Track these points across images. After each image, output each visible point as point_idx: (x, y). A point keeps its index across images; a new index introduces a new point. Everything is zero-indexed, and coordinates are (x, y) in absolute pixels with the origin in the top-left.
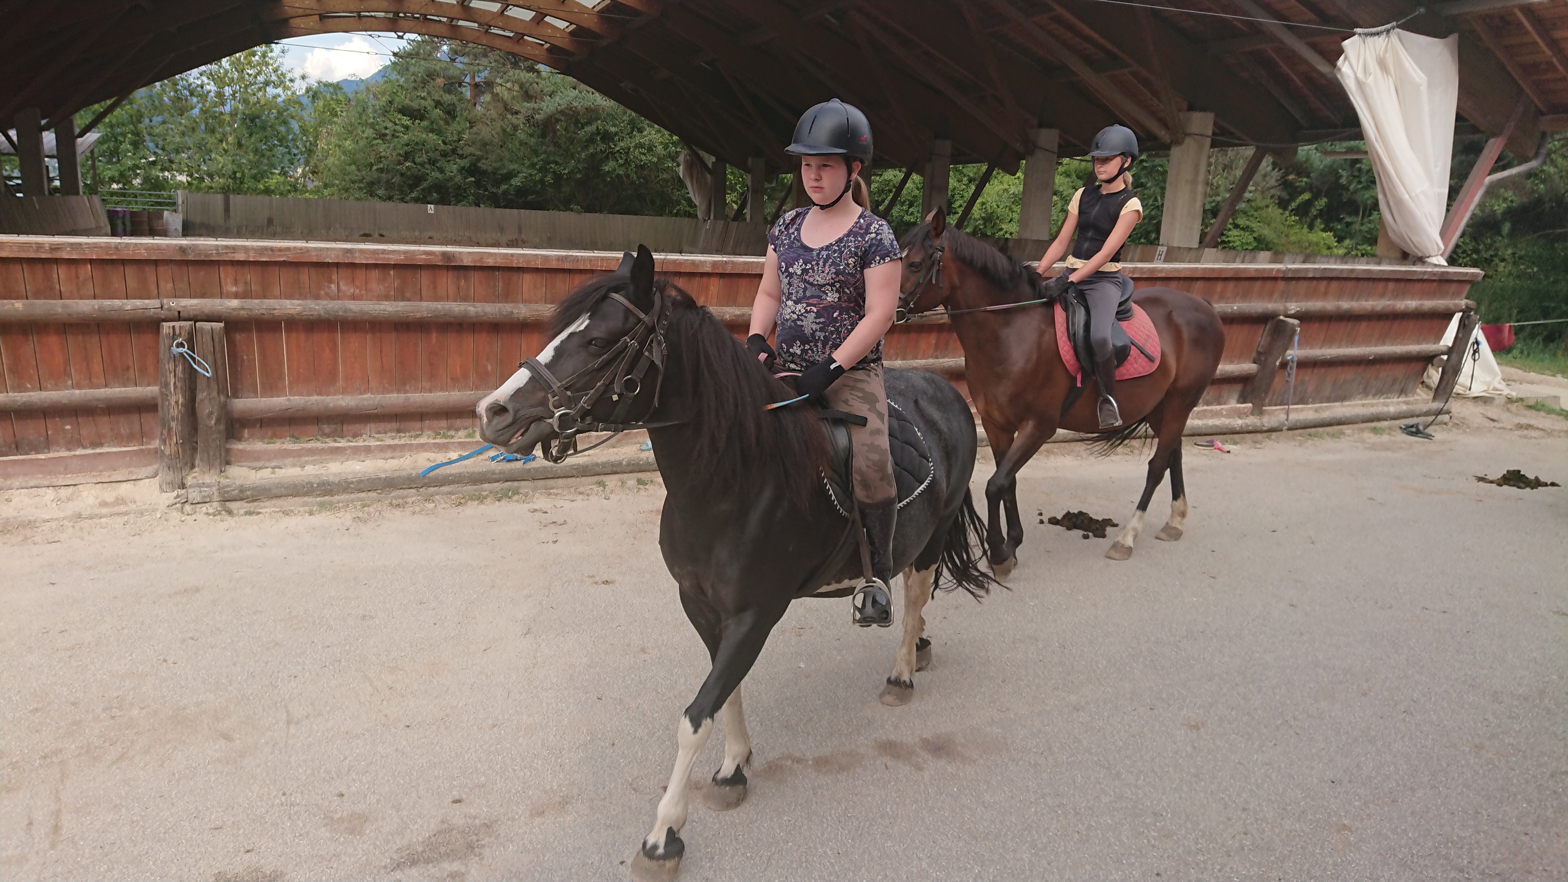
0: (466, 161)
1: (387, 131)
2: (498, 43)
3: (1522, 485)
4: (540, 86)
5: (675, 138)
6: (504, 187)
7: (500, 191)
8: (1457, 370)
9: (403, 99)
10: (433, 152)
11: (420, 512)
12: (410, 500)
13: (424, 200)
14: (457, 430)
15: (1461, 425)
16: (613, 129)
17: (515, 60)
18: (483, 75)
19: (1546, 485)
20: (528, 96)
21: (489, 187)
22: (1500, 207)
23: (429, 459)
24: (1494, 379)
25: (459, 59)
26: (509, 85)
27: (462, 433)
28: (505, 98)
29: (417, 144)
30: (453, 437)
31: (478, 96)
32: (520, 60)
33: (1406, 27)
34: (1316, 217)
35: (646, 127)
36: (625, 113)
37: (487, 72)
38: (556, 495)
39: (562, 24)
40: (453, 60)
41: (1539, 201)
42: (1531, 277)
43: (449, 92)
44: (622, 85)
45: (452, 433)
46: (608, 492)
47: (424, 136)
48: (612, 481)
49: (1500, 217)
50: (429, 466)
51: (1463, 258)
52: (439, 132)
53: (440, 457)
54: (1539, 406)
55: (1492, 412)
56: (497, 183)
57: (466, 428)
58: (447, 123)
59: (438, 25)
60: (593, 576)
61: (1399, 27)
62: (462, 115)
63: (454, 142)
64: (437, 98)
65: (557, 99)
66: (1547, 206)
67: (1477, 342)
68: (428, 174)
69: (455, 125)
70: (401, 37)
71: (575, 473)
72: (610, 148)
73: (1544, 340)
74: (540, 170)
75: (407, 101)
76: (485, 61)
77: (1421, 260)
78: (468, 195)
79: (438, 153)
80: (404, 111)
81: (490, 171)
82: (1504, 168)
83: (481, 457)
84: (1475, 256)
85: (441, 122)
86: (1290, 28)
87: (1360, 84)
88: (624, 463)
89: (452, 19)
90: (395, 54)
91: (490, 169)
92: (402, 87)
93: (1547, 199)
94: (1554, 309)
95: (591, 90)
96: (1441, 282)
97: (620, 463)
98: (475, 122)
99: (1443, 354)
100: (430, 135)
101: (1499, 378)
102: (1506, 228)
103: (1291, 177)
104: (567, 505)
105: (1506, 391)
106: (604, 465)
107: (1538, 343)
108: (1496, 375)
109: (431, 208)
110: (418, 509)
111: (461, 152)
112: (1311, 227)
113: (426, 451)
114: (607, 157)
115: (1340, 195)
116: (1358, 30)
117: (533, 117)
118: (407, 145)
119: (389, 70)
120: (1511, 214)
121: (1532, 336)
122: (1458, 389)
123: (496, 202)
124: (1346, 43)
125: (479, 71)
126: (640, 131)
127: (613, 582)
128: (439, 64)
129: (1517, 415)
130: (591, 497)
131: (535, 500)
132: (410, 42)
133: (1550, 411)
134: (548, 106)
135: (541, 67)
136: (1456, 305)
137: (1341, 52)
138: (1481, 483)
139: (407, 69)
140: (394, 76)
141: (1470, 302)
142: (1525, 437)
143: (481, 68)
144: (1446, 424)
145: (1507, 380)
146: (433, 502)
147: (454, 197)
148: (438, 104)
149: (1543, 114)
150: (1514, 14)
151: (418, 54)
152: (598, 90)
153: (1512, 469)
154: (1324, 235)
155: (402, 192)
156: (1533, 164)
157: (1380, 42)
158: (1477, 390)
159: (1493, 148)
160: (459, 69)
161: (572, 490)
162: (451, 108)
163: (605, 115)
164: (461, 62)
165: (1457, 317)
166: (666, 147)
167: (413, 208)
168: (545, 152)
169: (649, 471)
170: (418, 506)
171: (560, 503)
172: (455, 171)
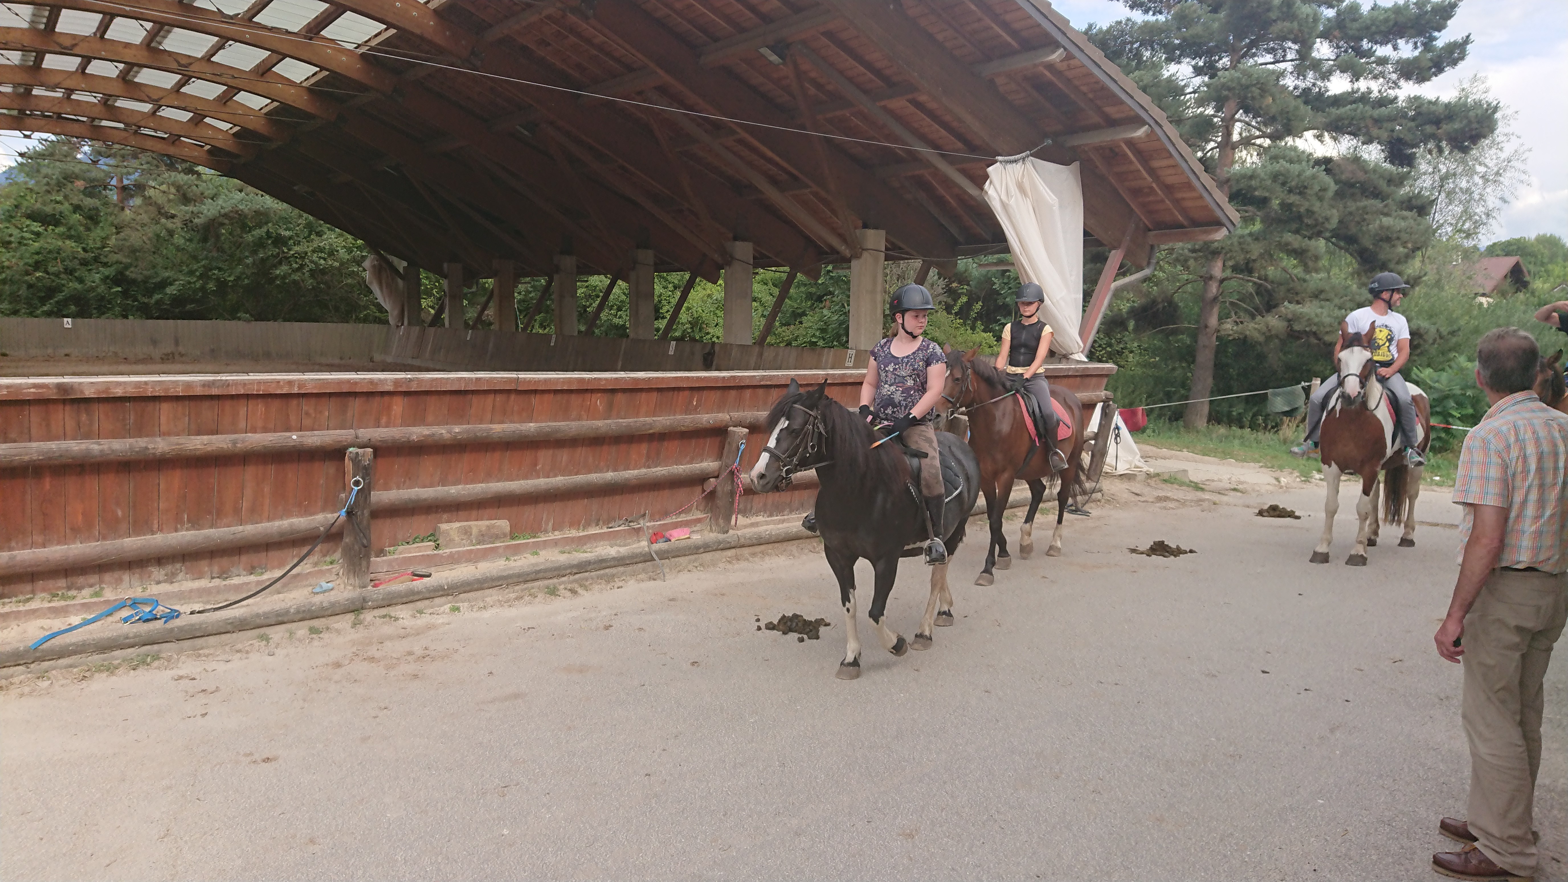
0: (113, 268)
1: (12, 239)
2: (149, 144)
3: (1167, 554)
4: (201, 188)
5: (360, 242)
6: (157, 297)
7: (153, 301)
8: (1103, 453)
9: (32, 203)
10: (71, 261)
11: (30, 694)
12: (16, 680)
13: (59, 313)
14: (80, 588)
15: (1111, 501)
16: (288, 233)
17: (171, 162)
18: (132, 177)
19: (1185, 552)
20: (185, 199)
21: (139, 297)
22: (1125, 307)
23: (42, 628)
24: (1134, 458)
25: (103, 160)
26: (164, 187)
27: (86, 592)
28: (160, 202)
29: (50, 252)
30: (74, 598)
31: (127, 199)
32: (176, 161)
33: (1037, 155)
34: (976, 319)
35: (326, 230)
36: (301, 216)
37: (137, 174)
38: (207, 656)
39: (224, 126)
40: (95, 162)
41: (1154, 302)
42: (1155, 366)
43: (91, 195)
44: (296, 188)
45: (73, 593)
46: (273, 646)
47: (60, 243)
48: (277, 633)
49: (1125, 316)
50: (42, 636)
51: (1100, 351)
52: (78, 239)
53: (58, 624)
54: (1173, 480)
55: (1136, 487)
56: (149, 293)
57: (91, 586)
58: (88, 229)
59: (76, 126)
60: (251, 754)
61: (1032, 155)
62: (106, 220)
63: (98, 248)
64: (75, 201)
65: (220, 202)
66: (1160, 306)
67: (1117, 428)
68: (63, 285)
69: (99, 231)
70: (28, 137)
71: (229, 628)
72: (284, 252)
73: (1170, 419)
74: (201, 277)
75: (38, 205)
76: (135, 163)
77: (1065, 357)
78: (113, 307)
79: (76, 262)
80: (33, 216)
81: (140, 280)
82: (1124, 274)
83: (110, 619)
84: (1109, 349)
85: (82, 229)
86: (942, 156)
87: (1004, 205)
88: (292, 611)
89: (93, 119)
90: (22, 155)
91: (140, 278)
92: (31, 190)
93: (1160, 300)
94: (1175, 393)
95: (261, 192)
96: (1084, 376)
97: (287, 612)
98: (121, 228)
99: (1091, 439)
100: (68, 242)
101: (1138, 457)
102: (1131, 324)
103: (954, 285)
104: (221, 667)
105: (1145, 469)
106: (266, 615)
107: (1165, 422)
108: (1136, 454)
109: (68, 322)
110: (27, 690)
111: (105, 260)
112: (973, 328)
113: (38, 617)
114: (280, 263)
115: (996, 300)
116: (1000, 158)
117: (191, 222)
118: (38, 253)
119: (16, 172)
120: (1133, 312)
121: (1160, 416)
122: (1106, 468)
123: (146, 313)
124: (990, 170)
125: (129, 173)
126: (319, 234)
127: (275, 759)
128: (79, 166)
129: (1156, 488)
130: (251, 655)
131: (180, 665)
132: (40, 141)
133: (1182, 484)
134: (209, 210)
135: (200, 169)
136: (1098, 396)
137: (986, 177)
138: (1134, 554)
139: (38, 171)
140: (21, 178)
141: (1108, 393)
142: (1165, 508)
143: (131, 170)
144: (1099, 501)
145: (1145, 457)
146: (49, 679)
147: (95, 309)
148: (77, 208)
149: (1150, 230)
150: (1120, 146)
151: (52, 155)
152: (267, 193)
153: (1157, 540)
154: (985, 335)
155: (29, 304)
156: (1147, 272)
157: (1018, 168)
158: (1122, 469)
159: (1115, 258)
160: (104, 171)
161: (227, 648)
162: (93, 212)
163: (277, 218)
164: (104, 164)
165: (1100, 406)
166: (349, 250)
167: (43, 324)
168: (206, 258)
169: (323, 617)
170: (28, 685)
171: (211, 665)
172: (97, 281)
